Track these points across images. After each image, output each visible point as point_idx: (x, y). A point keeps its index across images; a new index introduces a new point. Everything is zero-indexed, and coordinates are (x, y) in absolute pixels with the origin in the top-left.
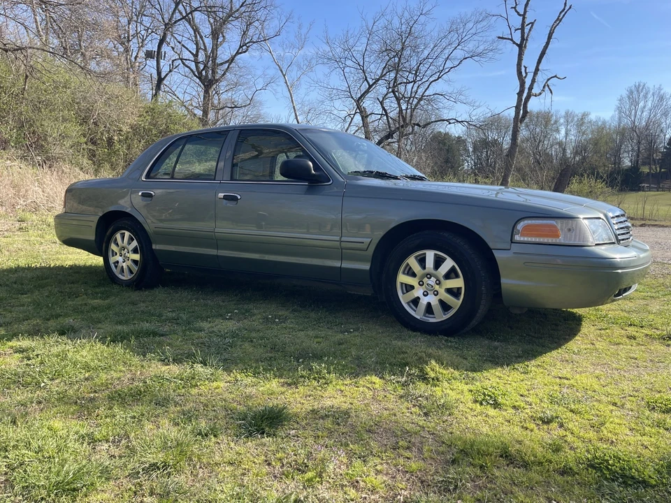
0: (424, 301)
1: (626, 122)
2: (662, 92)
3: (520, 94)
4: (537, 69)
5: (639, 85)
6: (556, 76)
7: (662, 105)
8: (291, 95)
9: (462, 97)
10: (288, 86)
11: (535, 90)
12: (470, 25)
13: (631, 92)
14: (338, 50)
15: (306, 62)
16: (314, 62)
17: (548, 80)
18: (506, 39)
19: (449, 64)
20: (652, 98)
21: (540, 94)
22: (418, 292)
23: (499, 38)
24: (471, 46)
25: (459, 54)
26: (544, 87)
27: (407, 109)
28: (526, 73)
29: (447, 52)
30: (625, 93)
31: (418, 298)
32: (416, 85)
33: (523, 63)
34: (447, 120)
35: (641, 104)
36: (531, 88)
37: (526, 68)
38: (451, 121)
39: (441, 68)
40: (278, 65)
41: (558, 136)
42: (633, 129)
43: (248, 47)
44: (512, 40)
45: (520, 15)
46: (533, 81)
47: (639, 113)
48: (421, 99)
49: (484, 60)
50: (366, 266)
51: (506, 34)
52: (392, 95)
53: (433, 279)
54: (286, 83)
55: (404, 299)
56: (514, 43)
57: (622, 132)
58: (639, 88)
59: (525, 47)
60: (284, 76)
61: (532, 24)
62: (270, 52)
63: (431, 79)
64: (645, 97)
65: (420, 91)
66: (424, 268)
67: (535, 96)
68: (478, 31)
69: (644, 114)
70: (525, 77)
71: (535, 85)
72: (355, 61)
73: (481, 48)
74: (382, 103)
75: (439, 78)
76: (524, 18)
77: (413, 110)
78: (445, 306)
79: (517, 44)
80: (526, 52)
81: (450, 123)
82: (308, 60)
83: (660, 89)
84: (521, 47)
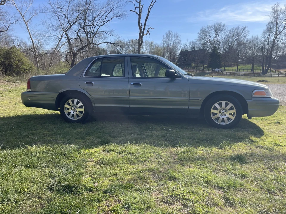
0: (221, 118)
1: (166, 45)
2: (177, 35)
3: (140, 34)
4: (145, 25)
5: (170, 32)
6: (151, 28)
7: (177, 40)
8: (27, 27)
9: (113, 33)
10: (25, 22)
11: (145, 33)
12: (115, 3)
13: (167, 34)
14: (55, 8)
15: (33, 11)
16: (38, 11)
17: (149, 29)
18: (133, 11)
19: (107, 19)
20: (174, 37)
21: (146, 34)
22: (219, 115)
23: (131, 10)
24: (116, 12)
25: (111, 15)
26: (147, 32)
27: (90, 37)
28: (142, 26)
29: (106, 14)
30: (165, 35)
31: (219, 117)
32: (94, 27)
33: (141, 22)
34: (107, 43)
35: (171, 39)
36: (143, 32)
37: (141, 24)
38: (109, 43)
39: (104, 20)
40: (19, 12)
41: (143, 50)
42: (168, 48)
43: (5, 2)
44: (136, 12)
45: (138, 2)
46: (144, 29)
47: (170, 42)
48: (95, 34)
49: (122, 18)
50: (199, 108)
51: (134, 9)
52: (83, 30)
53: (224, 110)
54: (24, 20)
55: (213, 118)
56: (137, 13)
57: (164, 49)
58: (170, 33)
59: (141, 15)
60: (23, 17)
61: (142, 6)
62: (15, 5)
63: (100, 25)
64: (172, 36)
65: (96, 30)
66: (221, 107)
67: (145, 35)
68: (118, 6)
69: (172, 43)
70: (142, 27)
71: (145, 31)
72: (62, 13)
73: (120, 13)
74: (77, 33)
75: (103, 24)
76: (140, 4)
77: (93, 38)
78: (229, 119)
79: (138, 14)
80: (141, 17)
81: (108, 44)
82: (35, 10)
83: (177, 33)
84: (140, 15)
